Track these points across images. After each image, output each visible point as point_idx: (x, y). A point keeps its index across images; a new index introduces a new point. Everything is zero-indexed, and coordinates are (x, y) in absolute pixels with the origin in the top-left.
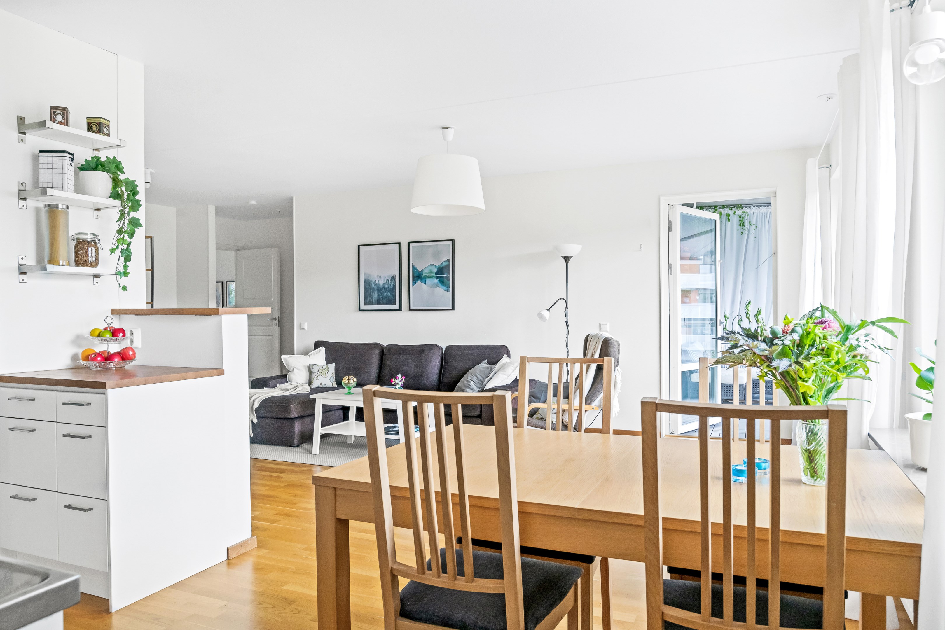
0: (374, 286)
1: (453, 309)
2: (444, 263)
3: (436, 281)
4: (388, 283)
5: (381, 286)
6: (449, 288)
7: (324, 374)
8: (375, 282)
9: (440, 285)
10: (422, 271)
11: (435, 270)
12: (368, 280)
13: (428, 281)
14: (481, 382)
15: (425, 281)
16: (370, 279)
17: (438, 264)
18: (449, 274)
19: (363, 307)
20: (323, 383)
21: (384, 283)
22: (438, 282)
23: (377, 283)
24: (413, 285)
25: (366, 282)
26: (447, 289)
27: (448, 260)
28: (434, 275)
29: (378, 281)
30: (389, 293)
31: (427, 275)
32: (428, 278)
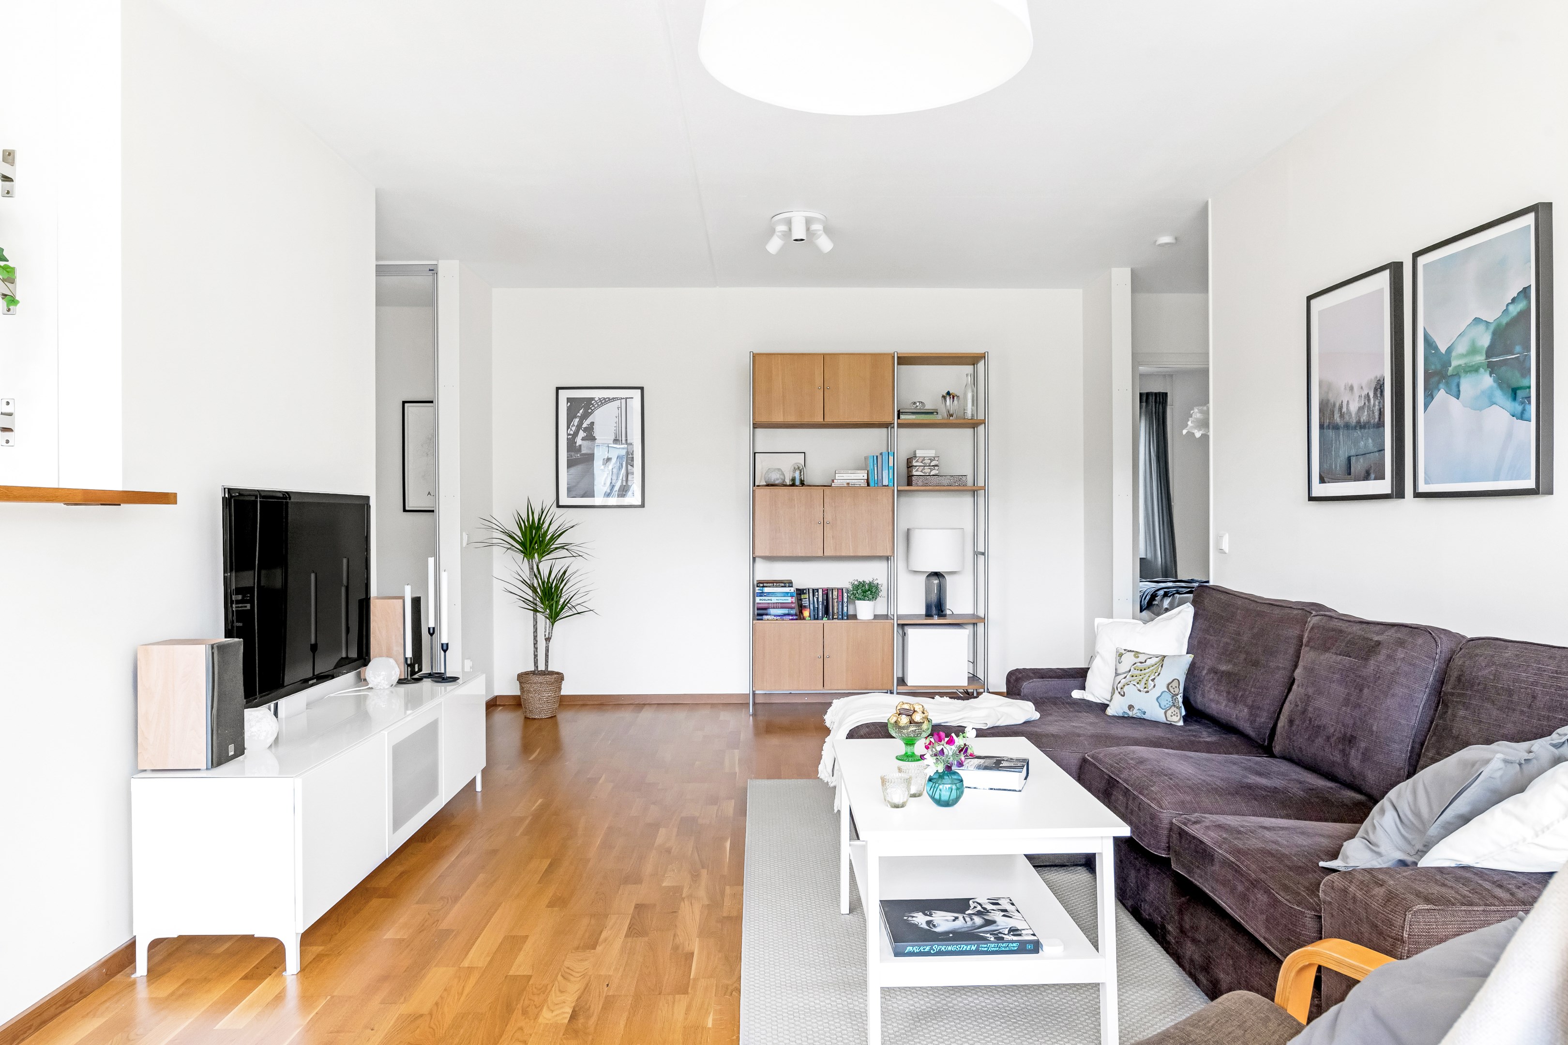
0: (1338, 420)
1: (1547, 486)
2: (1511, 308)
3: (1487, 380)
4: (1369, 407)
5: (1354, 421)
6: (1527, 407)
8: (1341, 407)
9: (1499, 395)
10: (1449, 350)
11: (1485, 341)
12: (1328, 402)
13: (1467, 384)
15: (1458, 386)
16: (1332, 397)
17: (1492, 315)
18: (1529, 350)
19: (1316, 489)
21: (1360, 409)
22: (1495, 385)
23: (1344, 408)
24: (1426, 407)
25: (1323, 409)
26: (1519, 408)
27: (1527, 293)
28: (1481, 358)
29: (1348, 404)
30: (1370, 441)
31: (1462, 362)
32: (1466, 372)
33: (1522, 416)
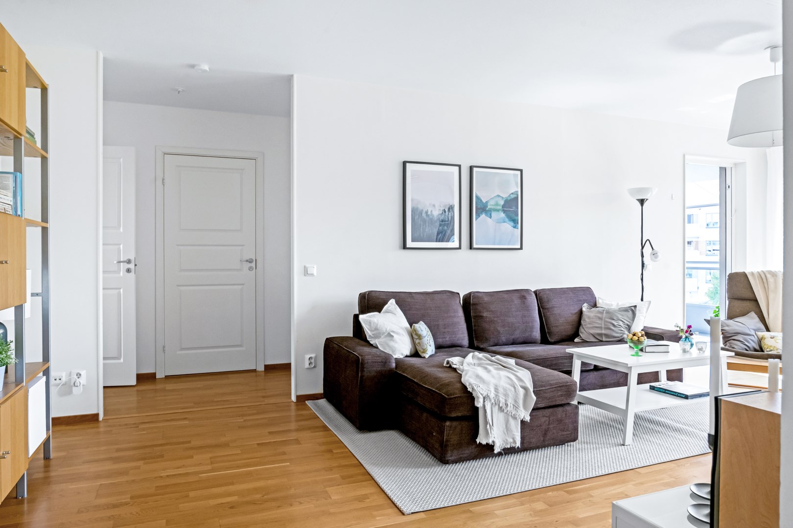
0: (425, 217)
1: (521, 248)
2: (511, 195)
3: (502, 215)
4: (445, 214)
5: (435, 219)
6: (517, 225)
8: (427, 212)
9: (507, 220)
10: (487, 202)
11: (502, 203)
12: (417, 209)
13: (494, 214)
15: (491, 214)
16: (420, 207)
17: (505, 196)
18: (518, 208)
19: (410, 244)
21: (439, 214)
22: (505, 217)
23: (429, 213)
24: (476, 219)
25: (414, 211)
26: (515, 225)
27: (517, 193)
28: (500, 207)
29: (431, 211)
31: (493, 207)
32: (494, 211)
33: (515, 227)
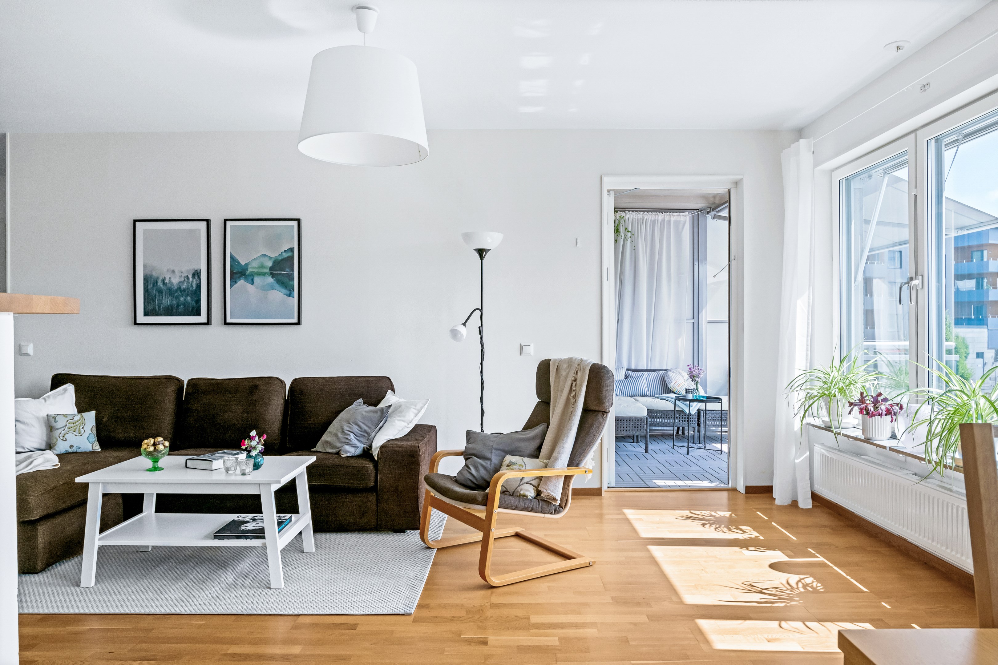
0: (161, 286)
1: (299, 323)
2: (284, 254)
3: (270, 280)
4: (188, 282)
5: (175, 287)
6: (292, 292)
7: (77, 430)
8: (163, 280)
9: (277, 286)
10: (247, 265)
11: (270, 264)
12: (151, 276)
13: (257, 280)
14: (366, 435)
15: (253, 280)
16: (155, 274)
17: (274, 255)
18: (293, 270)
19: (141, 318)
20: (75, 446)
21: (180, 282)
22: (275, 282)
23: (167, 281)
24: (231, 286)
25: (146, 280)
26: (288, 292)
27: (292, 250)
28: (267, 270)
29: (170, 278)
30: (189, 298)
31: (255, 270)
32: (258, 275)
33: (290, 295)
